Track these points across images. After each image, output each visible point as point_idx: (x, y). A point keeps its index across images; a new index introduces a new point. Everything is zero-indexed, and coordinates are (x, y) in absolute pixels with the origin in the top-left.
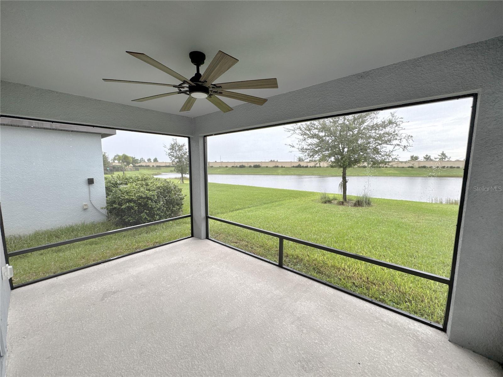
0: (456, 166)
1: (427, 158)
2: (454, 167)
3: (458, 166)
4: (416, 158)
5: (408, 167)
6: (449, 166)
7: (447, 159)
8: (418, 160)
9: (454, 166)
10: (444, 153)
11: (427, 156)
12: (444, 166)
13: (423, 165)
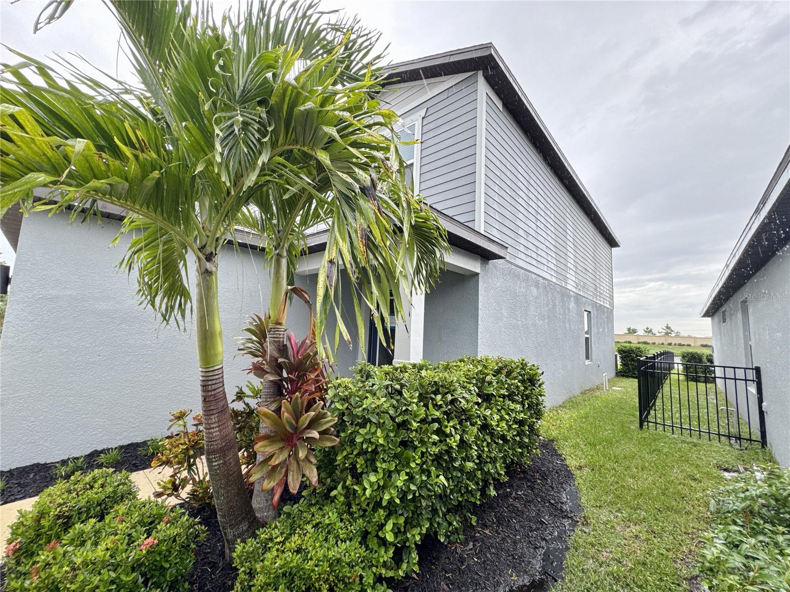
0: (686, 344)
1: (649, 331)
2: (684, 345)
3: (688, 343)
4: (634, 331)
5: (625, 342)
6: (677, 343)
7: (673, 335)
8: (637, 333)
9: (682, 343)
10: (669, 326)
11: (647, 329)
12: (670, 342)
13: (643, 341)
